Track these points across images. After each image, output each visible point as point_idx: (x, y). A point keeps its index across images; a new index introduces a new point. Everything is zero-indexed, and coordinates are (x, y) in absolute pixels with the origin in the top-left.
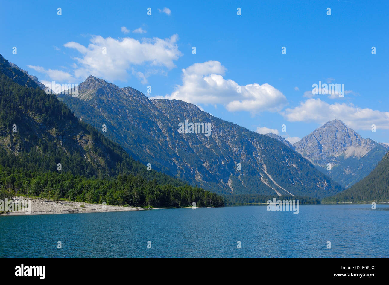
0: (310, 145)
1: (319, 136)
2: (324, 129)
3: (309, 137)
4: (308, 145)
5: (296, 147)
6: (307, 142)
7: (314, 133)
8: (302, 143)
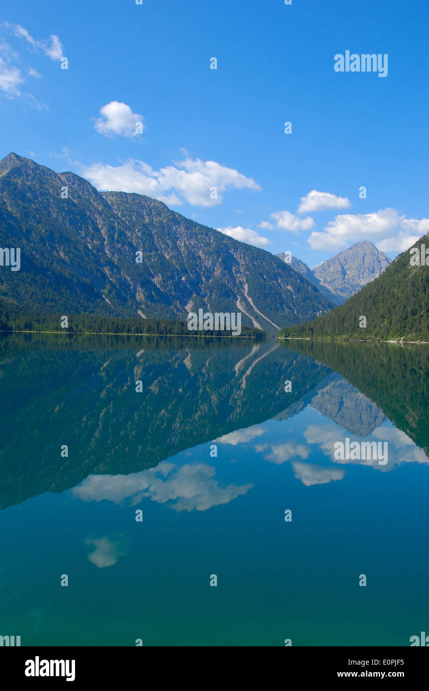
0: (332, 269)
1: (344, 259)
2: (350, 252)
3: (333, 260)
4: (329, 270)
5: (315, 272)
6: (329, 266)
7: (338, 255)
8: (323, 268)
